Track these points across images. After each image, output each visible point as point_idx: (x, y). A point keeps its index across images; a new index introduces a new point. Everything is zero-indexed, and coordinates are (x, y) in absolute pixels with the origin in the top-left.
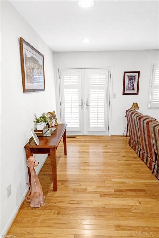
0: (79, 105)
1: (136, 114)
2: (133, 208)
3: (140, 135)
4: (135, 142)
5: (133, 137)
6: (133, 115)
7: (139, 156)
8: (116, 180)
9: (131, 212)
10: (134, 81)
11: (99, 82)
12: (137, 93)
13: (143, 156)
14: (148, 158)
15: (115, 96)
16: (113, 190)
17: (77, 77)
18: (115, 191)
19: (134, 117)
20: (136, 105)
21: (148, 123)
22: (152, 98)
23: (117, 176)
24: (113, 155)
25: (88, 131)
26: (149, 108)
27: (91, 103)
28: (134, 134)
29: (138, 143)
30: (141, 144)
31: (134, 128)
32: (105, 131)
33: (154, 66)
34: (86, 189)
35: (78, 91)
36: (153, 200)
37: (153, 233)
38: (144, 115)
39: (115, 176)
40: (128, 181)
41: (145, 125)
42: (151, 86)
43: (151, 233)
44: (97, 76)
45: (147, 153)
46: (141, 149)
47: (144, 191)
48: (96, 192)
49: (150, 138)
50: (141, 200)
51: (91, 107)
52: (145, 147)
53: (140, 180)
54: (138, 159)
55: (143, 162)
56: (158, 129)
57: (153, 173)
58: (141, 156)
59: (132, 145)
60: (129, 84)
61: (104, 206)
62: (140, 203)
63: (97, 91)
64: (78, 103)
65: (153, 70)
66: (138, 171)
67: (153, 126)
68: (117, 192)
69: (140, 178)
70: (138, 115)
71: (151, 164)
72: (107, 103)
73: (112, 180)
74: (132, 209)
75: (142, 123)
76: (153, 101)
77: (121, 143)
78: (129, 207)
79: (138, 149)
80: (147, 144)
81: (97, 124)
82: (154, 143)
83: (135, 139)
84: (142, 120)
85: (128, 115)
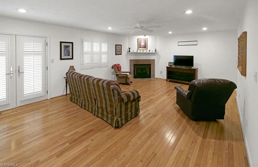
0: (6, 74)
1: (76, 74)
2: (89, 147)
3: (81, 90)
4: (77, 96)
5: (74, 93)
6: (74, 75)
7: (82, 107)
8: (68, 135)
9: (89, 151)
10: (69, 49)
11: (34, 49)
12: (72, 59)
13: (85, 106)
14: (90, 105)
15: (52, 61)
16: (68, 144)
17: (4, 43)
18: (70, 144)
19: (75, 77)
20: (72, 68)
21: (87, 79)
22: (83, 61)
23: (68, 131)
24: (58, 115)
25: (21, 101)
26: (82, 69)
27: (24, 70)
28: (75, 90)
29: (79, 97)
30: (83, 97)
31: (76, 85)
32: (44, 95)
33: (82, 39)
34: (38, 161)
35: (5, 58)
36: (100, 133)
37: (106, 154)
38: (83, 74)
39: (67, 131)
40: (79, 130)
41: (86, 81)
42: (82, 53)
43: (105, 155)
44: (33, 43)
45: (88, 102)
46: (82, 100)
47: (92, 130)
48: (51, 157)
49: (90, 90)
50: (92, 138)
51: (24, 74)
52: (86, 98)
53: (88, 124)
54: (82, 109)
55: (85, 110)
56: (96, 82)
57: (94, 115)
58: (83, 106)
59: (73, 101)
60: (65, 51)
61: (64, 163)
62: (92, 140)
63: (33, 57)
64: (5, 72)
65: (82, 42)
66: (84, 118)
67: (92, 80)
68: (72, 144)
69: (87, 123)
70: (78, 75)
71: (92, 109)
72: (45, 68)
73: (65, 136)
74: (88, 149)
75: (82, 80)
76: (84, 63)
77: (62, 102)
78: (85, 149)
79: (80, 101)
80: (88, 95)
81: (34, 91)
82: (94, 92)
83: (76, 95)
84: (82, 78)
85: (69, 77)
